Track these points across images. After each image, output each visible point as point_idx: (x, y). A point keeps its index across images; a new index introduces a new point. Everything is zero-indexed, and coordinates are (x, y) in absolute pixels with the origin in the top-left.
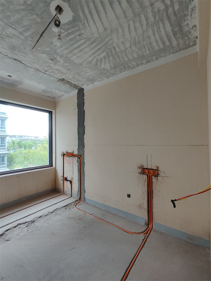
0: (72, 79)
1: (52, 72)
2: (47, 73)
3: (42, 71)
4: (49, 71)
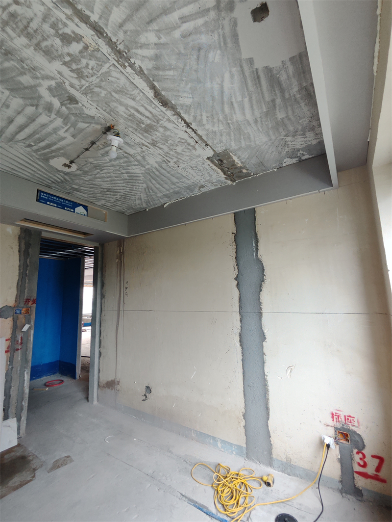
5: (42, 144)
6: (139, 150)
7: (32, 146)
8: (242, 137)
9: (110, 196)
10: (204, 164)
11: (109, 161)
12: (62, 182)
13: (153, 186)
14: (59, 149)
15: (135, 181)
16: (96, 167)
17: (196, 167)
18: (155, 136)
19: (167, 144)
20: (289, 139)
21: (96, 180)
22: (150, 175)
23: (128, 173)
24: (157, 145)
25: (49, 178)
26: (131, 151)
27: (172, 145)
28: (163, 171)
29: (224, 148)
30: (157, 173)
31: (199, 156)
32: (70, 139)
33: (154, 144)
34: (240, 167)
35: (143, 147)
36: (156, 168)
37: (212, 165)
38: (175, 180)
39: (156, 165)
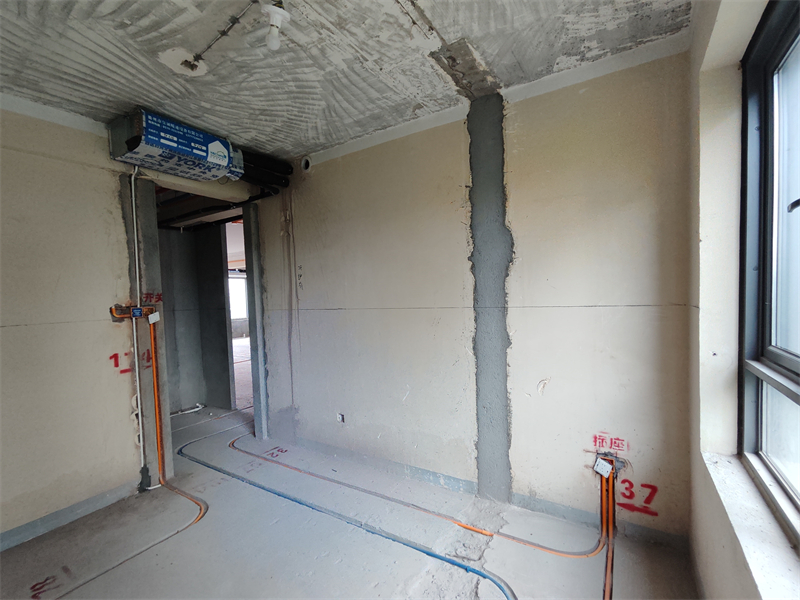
5: (145, 22)
6: (315, 35)
7: (126, 26)
8: (492, 14)
9: (264, 123)
10: (423, 64)
11: (262, 57)
12: (183, 96)
13: (337, 105)
14: (174, 32)
15: (307, 96)
16: (241, 67)
17: (410, 70)
18: (344, 10)
19: (363, 26)
20: (570, 18)
21: (241, 93)
22: (333, 85)
23: (296, 80)
24: (347, 27)
25: (158, 88)
26: (301, 38)
27: (373, 28)
28: (354, 78)
29: (459, 35)
30: (344, 81)
31: (417, 50)
32: (193, 13)
33: (341, 24)
34: (483, 71)
35: (321, 31)
36: (343, 72)
37: (437, 67)
38: (374, 94)
39: (344, 66)
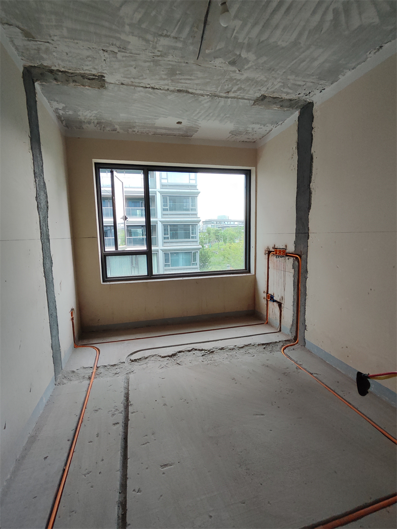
0: (282, 89)
1: (239, 89)
2: (231, 95)
3: (222, 94)
4: (233, 90)
